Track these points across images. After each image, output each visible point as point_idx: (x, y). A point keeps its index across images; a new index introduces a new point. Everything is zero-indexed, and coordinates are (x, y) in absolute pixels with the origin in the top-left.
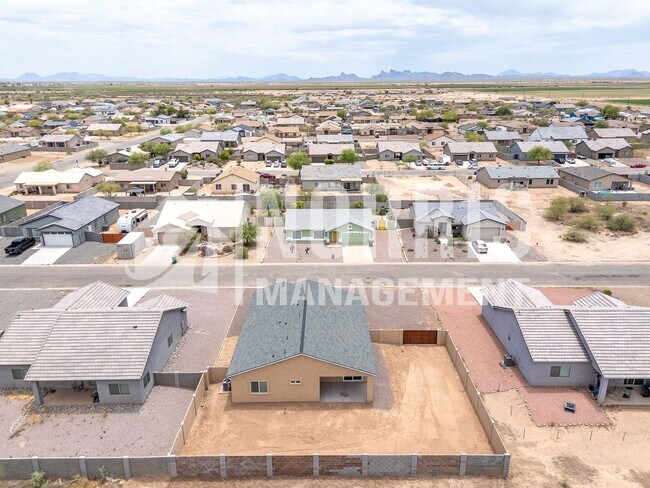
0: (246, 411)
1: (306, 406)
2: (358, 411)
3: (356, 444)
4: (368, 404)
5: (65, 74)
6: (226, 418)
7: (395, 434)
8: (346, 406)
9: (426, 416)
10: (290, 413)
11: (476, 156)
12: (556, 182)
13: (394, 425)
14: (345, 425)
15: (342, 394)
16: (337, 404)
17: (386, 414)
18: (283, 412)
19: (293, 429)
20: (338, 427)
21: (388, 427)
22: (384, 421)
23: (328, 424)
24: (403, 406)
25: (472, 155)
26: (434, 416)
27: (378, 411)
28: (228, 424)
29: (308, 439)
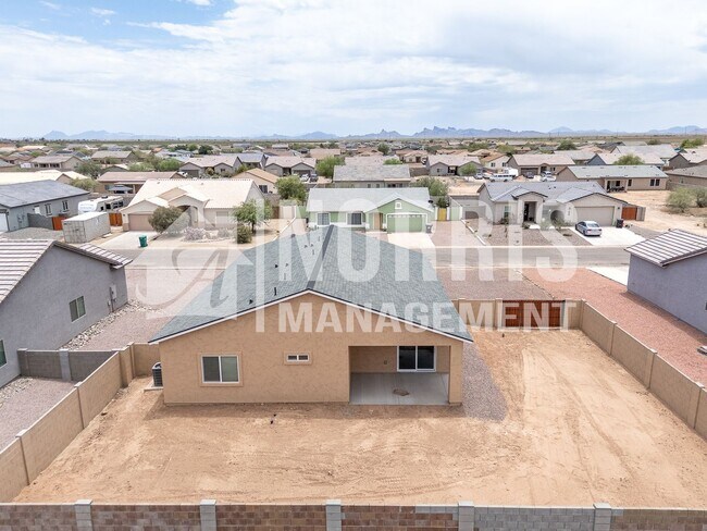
0: (189, 420)
1: (319, 410)
2: (433, 422)
3: (437, 487)
4: (453, 409)
5: (93, 132)
6: (142, 432)
7: (523, 468)
8: (405, 412)
9: (585, 434)
10: (283, 422)
11: (548, 168)
12: (663, 184)
13: (517, 448)
14: (404, 447)
15: (395, 392)
16: (386, 408)
17: (495, 428)
18: (268, 420)
19: (285, 453)
20: (388, 450)
21: (503, 452)
22: (493, 440)
23: (367, 444)
24: (526, 414)
25: (543, 168)
26: (603, 435)
27: (475, 421)
28: (143, 444)
29: (319, 476)
